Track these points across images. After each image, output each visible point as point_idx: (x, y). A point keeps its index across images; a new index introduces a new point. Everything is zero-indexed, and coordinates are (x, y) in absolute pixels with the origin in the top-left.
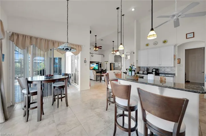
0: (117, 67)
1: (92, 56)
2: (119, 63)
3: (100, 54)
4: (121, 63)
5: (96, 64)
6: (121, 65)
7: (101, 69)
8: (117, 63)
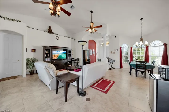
0: (92, 55)
1: (57, 38)
2: (93, 50)
3: (69, 38)
4: (95, 50)
5: (64, 50)
6: (95, 53)
7: (70, 58)
8: (92, 50)
